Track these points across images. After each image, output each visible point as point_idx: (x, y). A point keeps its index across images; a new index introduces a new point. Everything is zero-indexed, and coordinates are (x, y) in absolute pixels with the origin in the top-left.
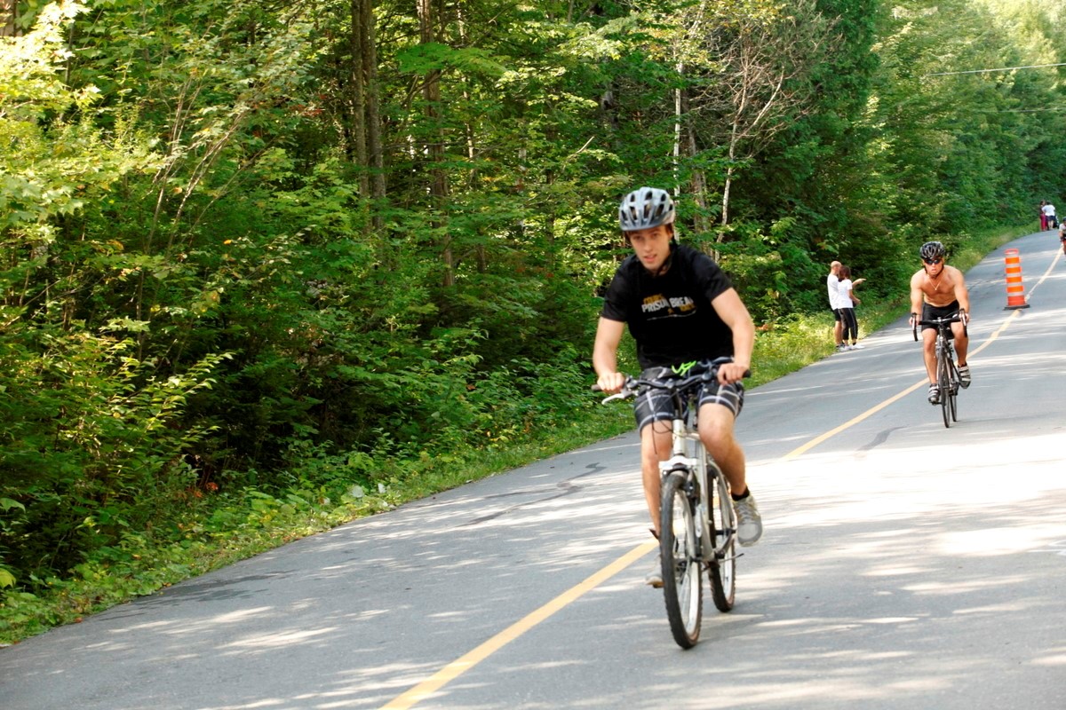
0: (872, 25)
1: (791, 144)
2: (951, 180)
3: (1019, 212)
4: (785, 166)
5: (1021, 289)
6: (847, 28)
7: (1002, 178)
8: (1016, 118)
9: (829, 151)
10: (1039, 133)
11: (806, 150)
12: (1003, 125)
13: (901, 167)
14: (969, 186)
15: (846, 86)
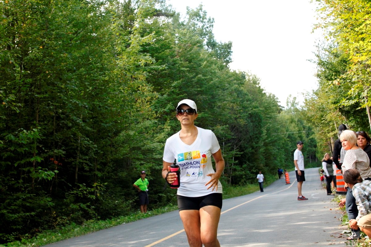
0: (262, 125)
1: (245, 149)
2: (275, 158)
6: (256, 125)
7: (286, 158)
9: (253, 151)
11: (249, 151)
13: (266, 154)
14: (279, 159)
15: (256, 137)
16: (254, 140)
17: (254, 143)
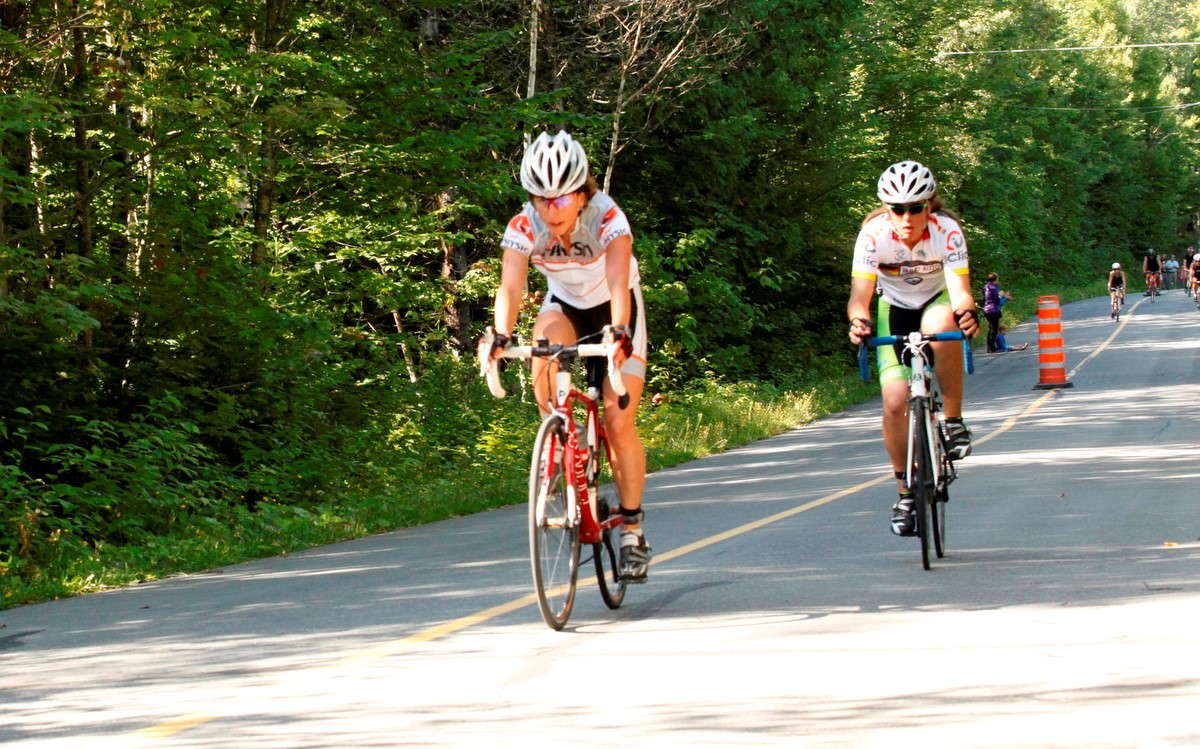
1: (714, 117)
2: (977, 211)
3: (1073, 267)
4: (705, 151)
5: (1060, 358)
8: (1075, 136)
10: (1105, 160)
11: (737, 129)
12: (1056, 145)
14: (1004, 222)
16: (789, 54)
17: (784, 77)
